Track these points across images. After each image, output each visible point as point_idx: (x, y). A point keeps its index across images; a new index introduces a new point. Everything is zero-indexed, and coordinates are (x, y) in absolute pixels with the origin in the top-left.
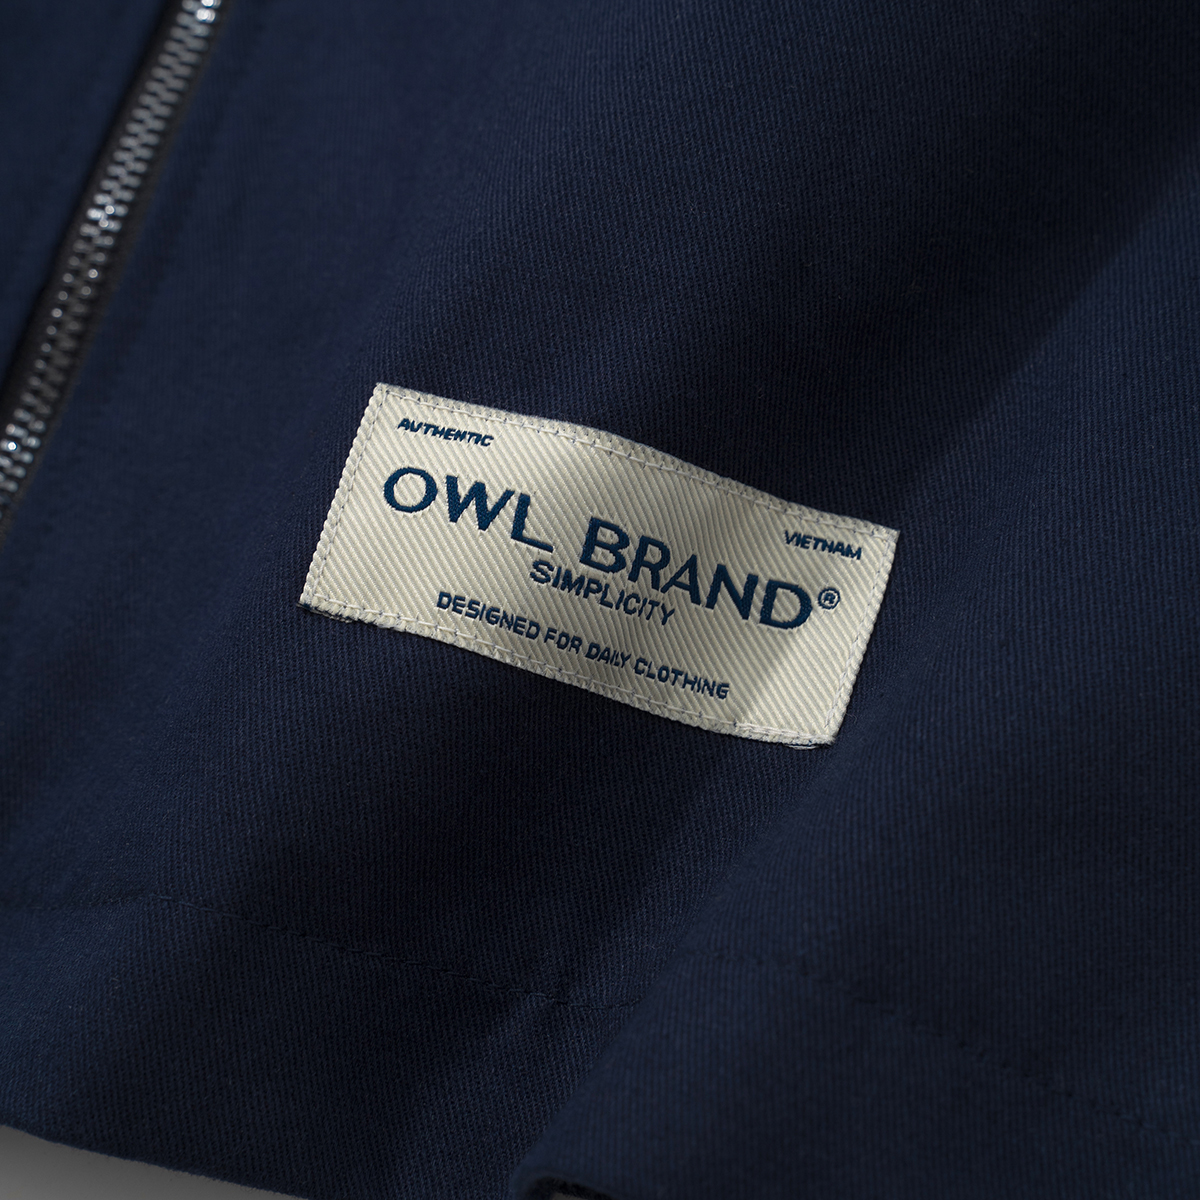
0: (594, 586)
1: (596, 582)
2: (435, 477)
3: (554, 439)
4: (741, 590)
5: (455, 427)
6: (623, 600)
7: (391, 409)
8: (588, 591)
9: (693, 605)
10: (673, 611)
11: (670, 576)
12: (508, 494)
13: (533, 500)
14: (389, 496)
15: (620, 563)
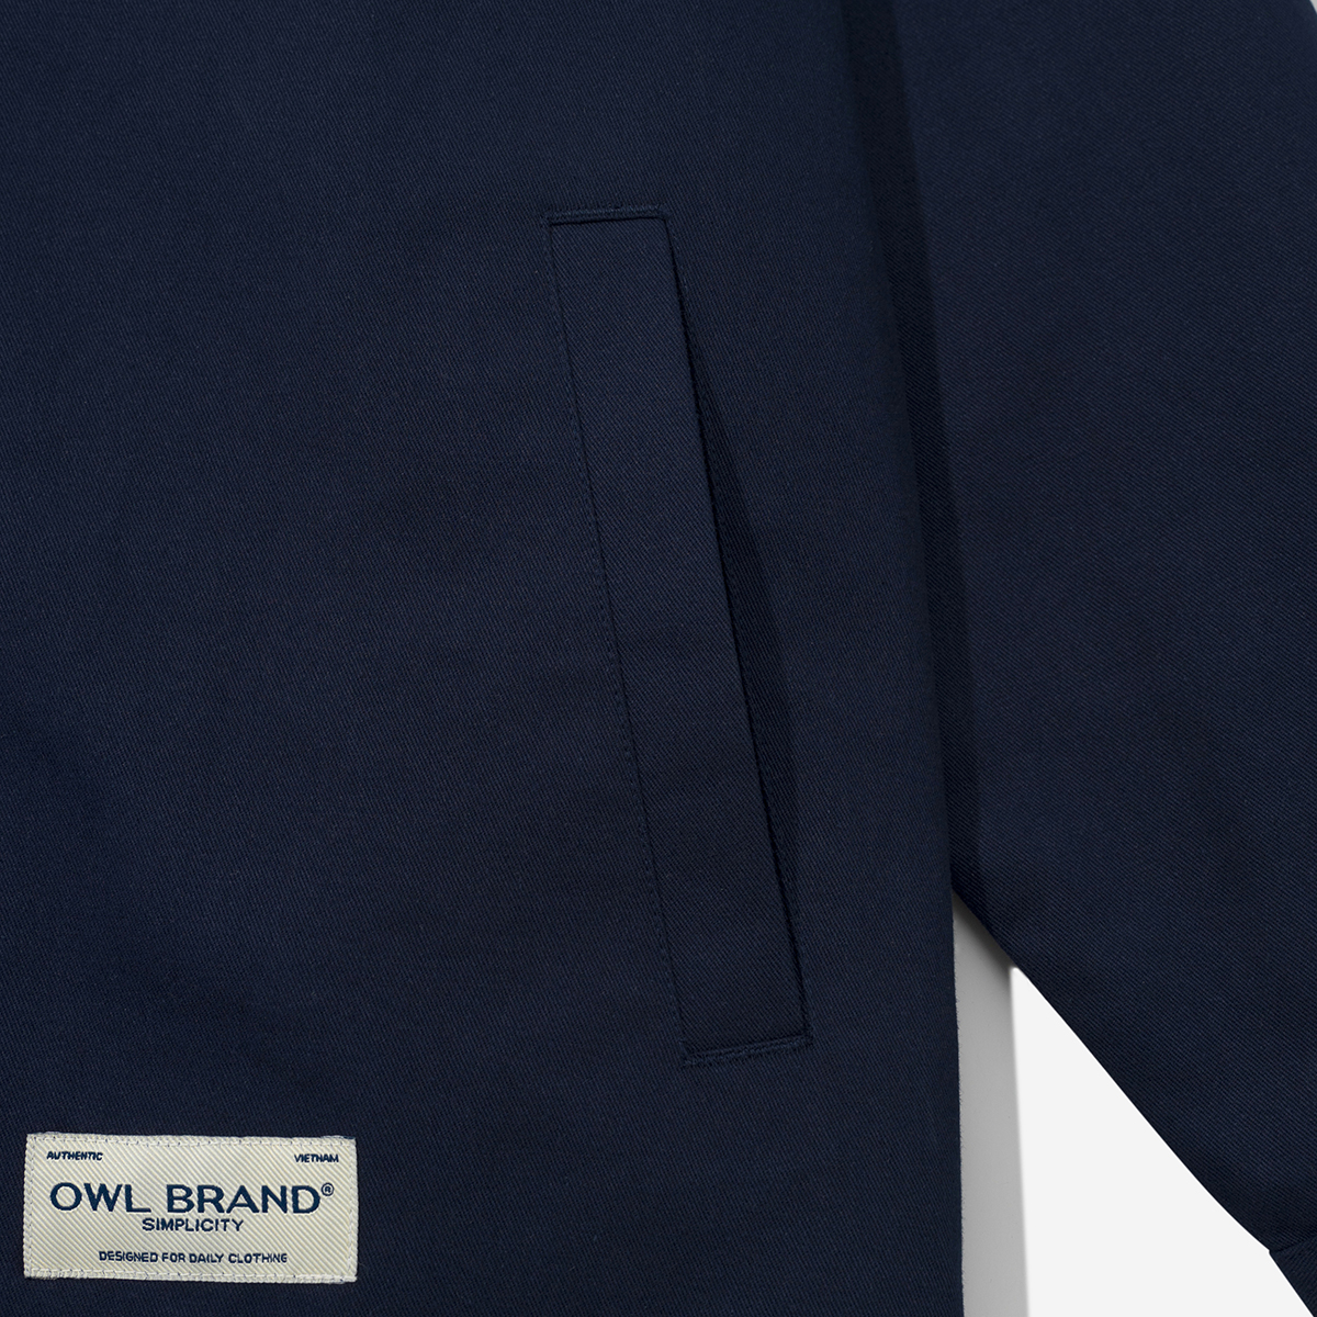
0: (180, 1223)
1: (180, 1220)
2: (78, 1186)
3: (137, 1147)
4: (280, 1197)
5: (79, 1150)
6: (199, 1225)
7: (41, 1148)
8: (177, 1226)
9: (255, 1214)
10: (242, 1222)
11: (229, 1203)
12: (119, 1187)
13: (133, 1186)
14: (55, 1202)
15: (191, 1205)
